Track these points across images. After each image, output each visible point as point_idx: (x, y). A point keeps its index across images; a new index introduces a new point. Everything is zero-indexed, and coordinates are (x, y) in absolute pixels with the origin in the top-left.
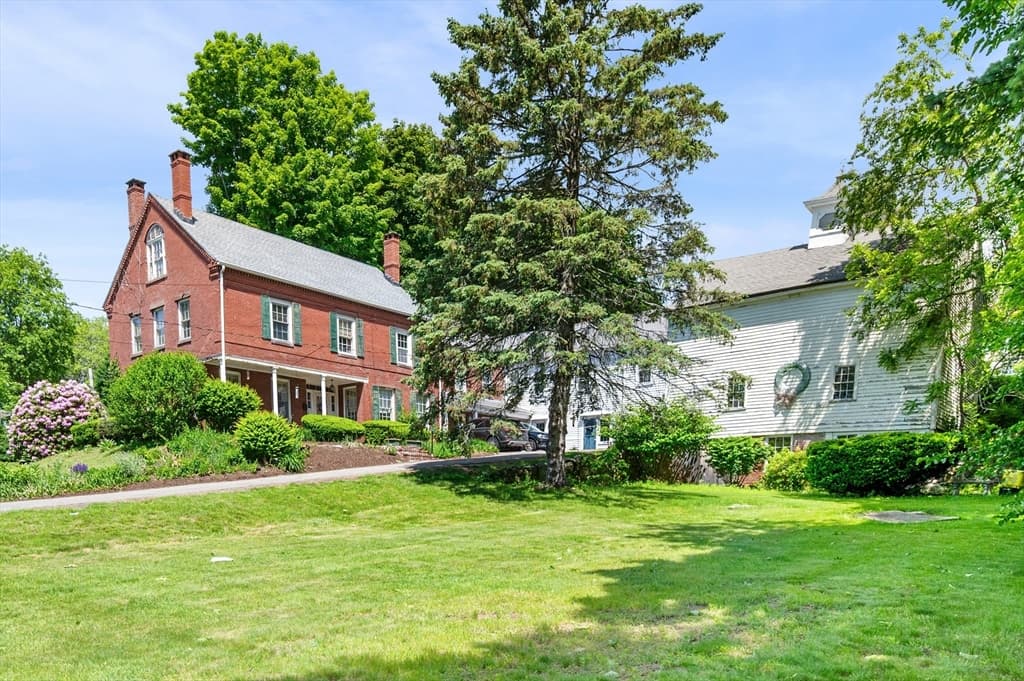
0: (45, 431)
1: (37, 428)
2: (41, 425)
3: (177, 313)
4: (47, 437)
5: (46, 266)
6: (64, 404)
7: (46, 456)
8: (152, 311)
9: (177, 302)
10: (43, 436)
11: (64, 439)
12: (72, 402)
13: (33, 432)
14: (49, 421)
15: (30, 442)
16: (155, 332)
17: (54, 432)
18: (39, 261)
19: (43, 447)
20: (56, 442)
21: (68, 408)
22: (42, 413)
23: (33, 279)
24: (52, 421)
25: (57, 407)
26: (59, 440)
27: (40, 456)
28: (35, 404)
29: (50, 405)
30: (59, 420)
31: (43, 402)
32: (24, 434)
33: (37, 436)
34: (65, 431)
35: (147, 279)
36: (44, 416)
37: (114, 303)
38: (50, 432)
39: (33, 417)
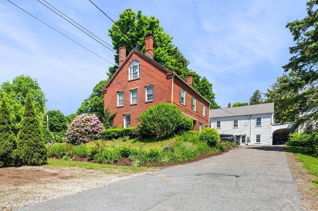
0: (87, 132)
1: (84, 131)
2: (86, 130)
3: (145, 91)
4: (88, 135)
5: (36, 82)
6: (94, 123)
7: (87, 142)
8: (131, 90)
9: (145, 87)
10: (87, 134)
11: (94, 136)
12: (97, 122)
13: (82, 133)
14: (90, 129)
15: (81, 137)
16: (131, 98)
17: (91, 133)
18: (34, 81)
19: (86, 139)
20: (91, 137)
21: (96, 124)
22: (87, 126)
23: (32, 86)
24: (91, 129)
25: (92, 124)
26: (92, 136)
27: (84, 142)
28: (83, 122)
29: (89, 123)
30: (93, 129)
31: (86, 122)
32: (78, 133)
33: (84, 135)
34: (96, 133)
35: (128, 79)
36: (88, 127)
37: (109, 88)
38: (90, 133)
39: (83, 127)
